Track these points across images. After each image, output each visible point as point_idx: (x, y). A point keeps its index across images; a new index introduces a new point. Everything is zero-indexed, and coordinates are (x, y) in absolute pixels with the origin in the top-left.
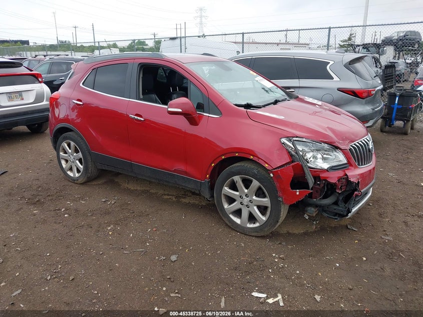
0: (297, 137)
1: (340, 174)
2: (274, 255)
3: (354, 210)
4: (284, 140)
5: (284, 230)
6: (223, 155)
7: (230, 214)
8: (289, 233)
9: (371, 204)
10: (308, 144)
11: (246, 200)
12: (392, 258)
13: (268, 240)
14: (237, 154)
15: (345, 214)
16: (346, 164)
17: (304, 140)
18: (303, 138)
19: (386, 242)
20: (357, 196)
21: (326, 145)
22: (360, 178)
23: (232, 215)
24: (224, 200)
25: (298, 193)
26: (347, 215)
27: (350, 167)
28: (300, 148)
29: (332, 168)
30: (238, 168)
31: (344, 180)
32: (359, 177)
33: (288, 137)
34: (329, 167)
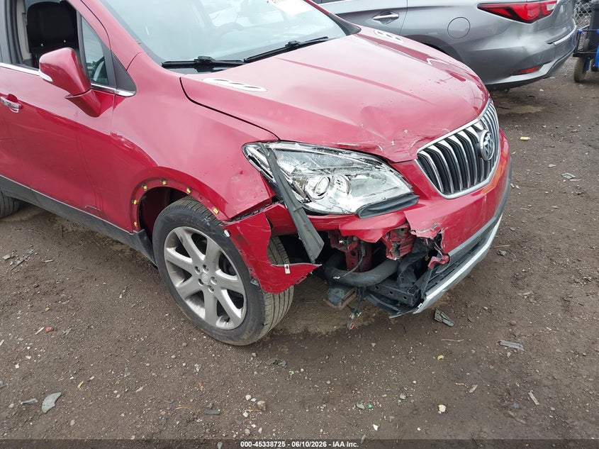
0: (280, 141)
1: (391, 220)
2: (248, 397)
3: (431, 296)
4: (252, 150)
5: (296, 328)
6: (145, 183)
7: (187, 298)
8: (306, 333)
9: (504, 253)
10: (306, 156)
11: (206, 275)
12: (506, 407)
13: (254, 354)
14: (164, 183)
15: (412, 303)
16: (408, 195)
17: (297, 147)
18: (294, 142)
19: (506, 358)
20: (437, 265)
21: (354, 155)
22: (444, 226)
23: (191, 300)
24: (171, 272)
25: (288, 271)
26: (416, 306)
27: (421, 202)
28: (287, 166)
29: (370, 210)
30: (178, 211)
31: (403, 234)
32: (439, 224)
33: (257, 142)
34: (361, 208)
